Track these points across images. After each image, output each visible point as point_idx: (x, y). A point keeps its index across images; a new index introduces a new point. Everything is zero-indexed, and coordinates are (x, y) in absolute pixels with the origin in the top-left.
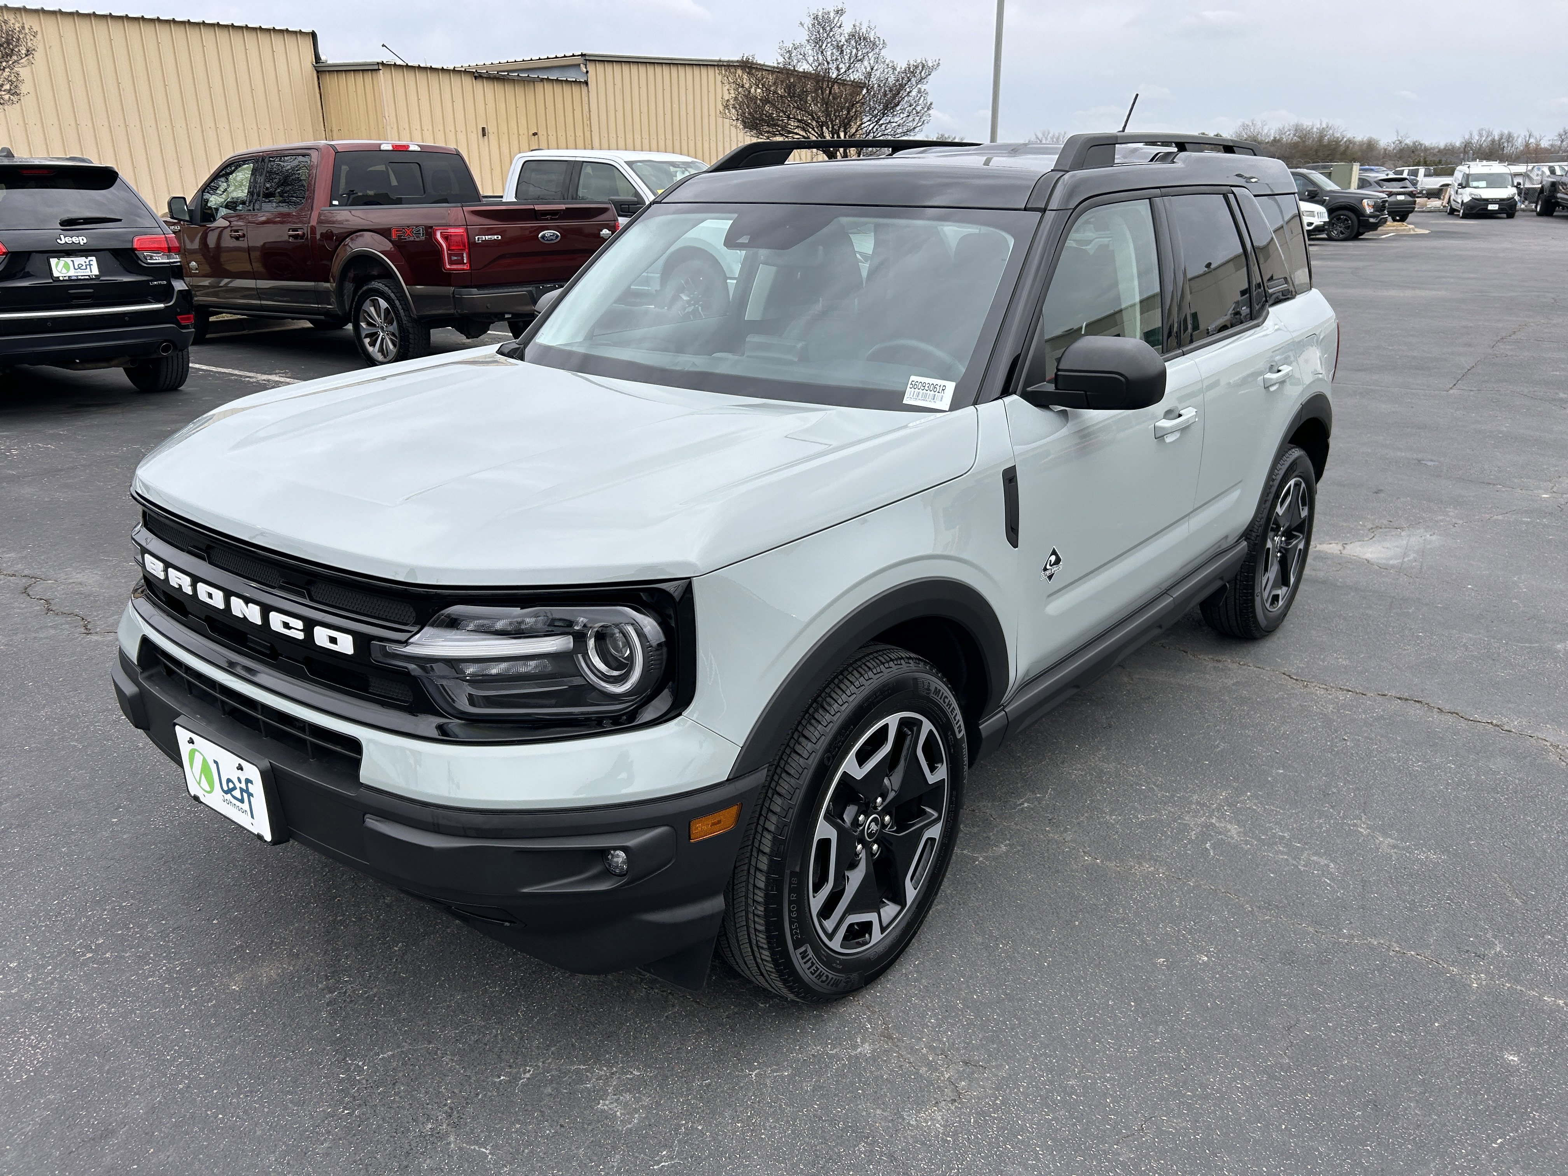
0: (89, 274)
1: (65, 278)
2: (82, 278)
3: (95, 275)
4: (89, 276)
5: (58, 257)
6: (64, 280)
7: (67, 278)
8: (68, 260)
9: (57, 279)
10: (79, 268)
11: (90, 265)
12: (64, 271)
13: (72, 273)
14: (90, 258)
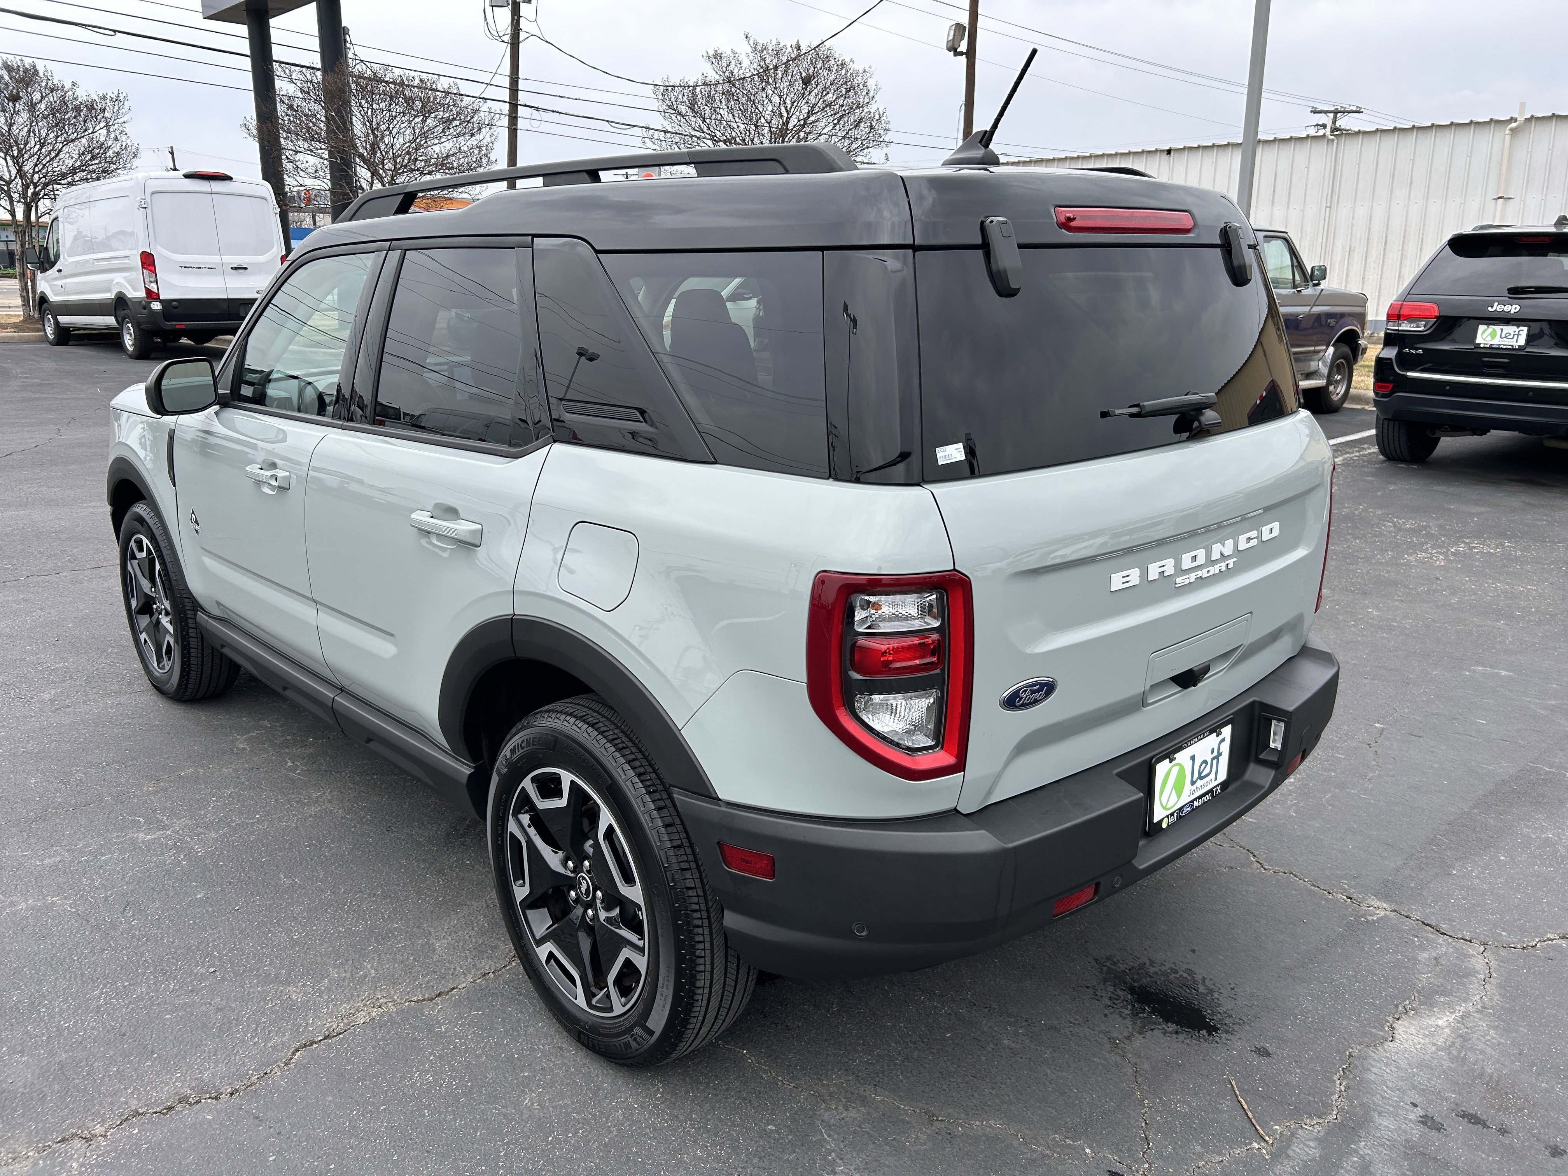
0: (1514, 344)
1: (1486, 346)
2: (1505, 347)
3: (1519, 346)
4: (1512, 346)
5: (1488, 325)
6: (1484, 348)
7: (1488, 346)
8: (1498, 328)
9: (1478, 346)
10: (1506, 337)
11: (1518, 335)
12: (1489, 338)
13: (1497, 341)
14: (1521, 328)
